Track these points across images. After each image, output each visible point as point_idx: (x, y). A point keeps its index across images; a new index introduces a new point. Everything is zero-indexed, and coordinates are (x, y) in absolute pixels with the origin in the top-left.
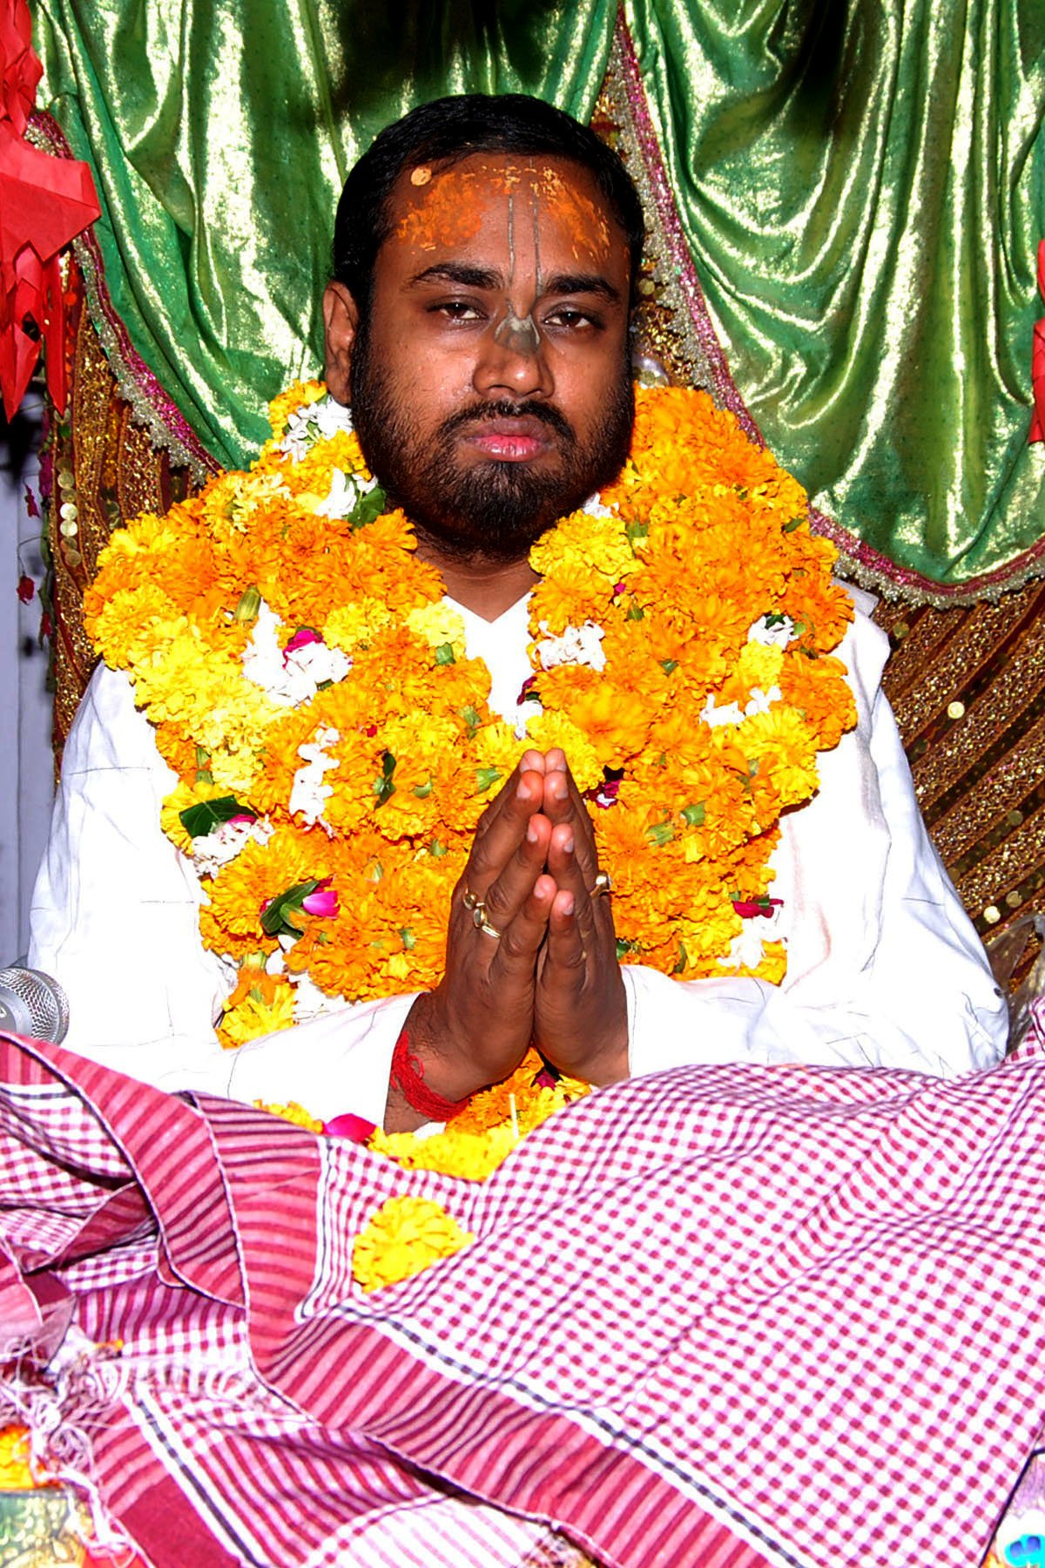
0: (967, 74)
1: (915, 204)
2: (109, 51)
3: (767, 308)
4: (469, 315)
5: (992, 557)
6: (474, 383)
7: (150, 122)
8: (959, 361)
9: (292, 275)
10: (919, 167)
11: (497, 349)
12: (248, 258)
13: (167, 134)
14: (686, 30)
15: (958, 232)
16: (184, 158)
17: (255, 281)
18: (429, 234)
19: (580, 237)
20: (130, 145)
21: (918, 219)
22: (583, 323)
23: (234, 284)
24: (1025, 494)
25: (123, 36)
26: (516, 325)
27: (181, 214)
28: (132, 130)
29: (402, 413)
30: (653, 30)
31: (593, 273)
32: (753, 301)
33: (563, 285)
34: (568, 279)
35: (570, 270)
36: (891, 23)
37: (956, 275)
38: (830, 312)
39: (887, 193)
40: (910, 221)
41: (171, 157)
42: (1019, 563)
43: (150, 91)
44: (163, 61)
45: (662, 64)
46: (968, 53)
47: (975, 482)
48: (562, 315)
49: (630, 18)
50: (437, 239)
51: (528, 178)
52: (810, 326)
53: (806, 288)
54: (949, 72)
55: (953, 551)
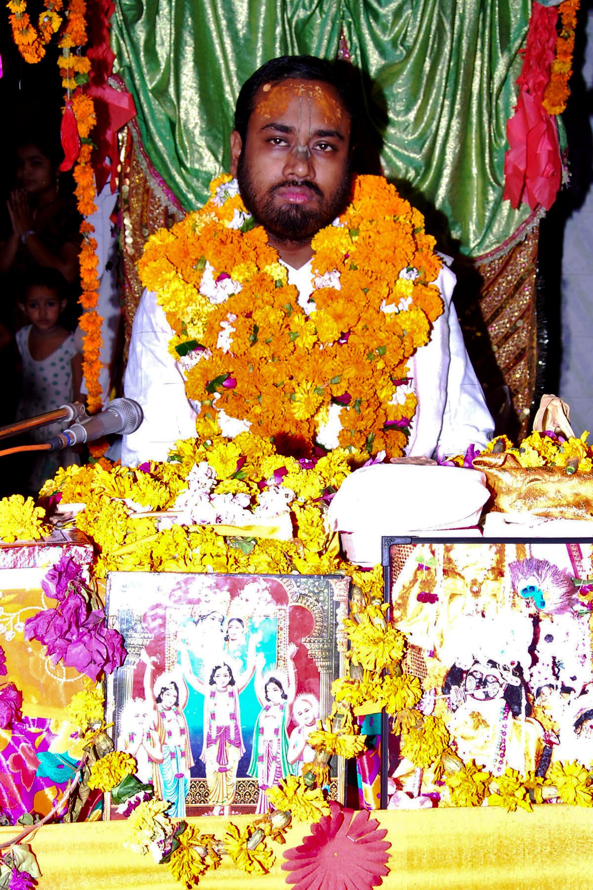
0: (479, 55)
1: (457, 107)
2: (142, 49)
3: (400, 150)
4: (283, 144)
5: (487, 247)
6: (283, 173)
7: (158, 77)
8: (475, 171)
9: (215, 138)
10: (459, 92)
11: (293, 159)
12: (197, 132)
13: (165, 82)
14: (368, 37)
15: (474, 120)
16: (172, 90)
17: (201, 141)
18: (268, 111)
19: (328, 114)
20: (150, 88)
21: (459, 113)
22: (329, 149)
23: (192, 141)
24: (500, 221)
25: (147, 42)
26: (300, 149)
27: (171, 113)
28: (151, 81)
29: (255, 183)
30: (354, 38)
31: (333, 129)
32: (394, 146)
33: (320, 134)
34: (322, 131)
35: (323, 127)
36: (449, 34)
37: (474, 136)
38: (424, 151)
39: (447, 103)
40: (456, 112)
41: (166, 90)
42: (498, 249)
43: (158, 64)
44: (163, 52)
45: (358, 52)
46: (479, 47)
47: (481, 217)
48: (320, 145)
49: (346, 33)
50: (271, 113)
51: (308, 89)
52: (418, 157)
53: (415, 141)
54: (472, 55)
55: (472, 245)
